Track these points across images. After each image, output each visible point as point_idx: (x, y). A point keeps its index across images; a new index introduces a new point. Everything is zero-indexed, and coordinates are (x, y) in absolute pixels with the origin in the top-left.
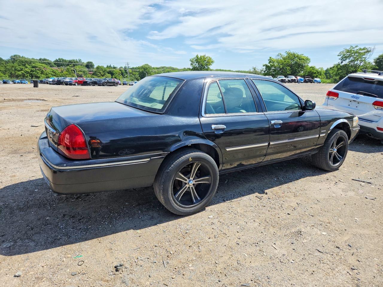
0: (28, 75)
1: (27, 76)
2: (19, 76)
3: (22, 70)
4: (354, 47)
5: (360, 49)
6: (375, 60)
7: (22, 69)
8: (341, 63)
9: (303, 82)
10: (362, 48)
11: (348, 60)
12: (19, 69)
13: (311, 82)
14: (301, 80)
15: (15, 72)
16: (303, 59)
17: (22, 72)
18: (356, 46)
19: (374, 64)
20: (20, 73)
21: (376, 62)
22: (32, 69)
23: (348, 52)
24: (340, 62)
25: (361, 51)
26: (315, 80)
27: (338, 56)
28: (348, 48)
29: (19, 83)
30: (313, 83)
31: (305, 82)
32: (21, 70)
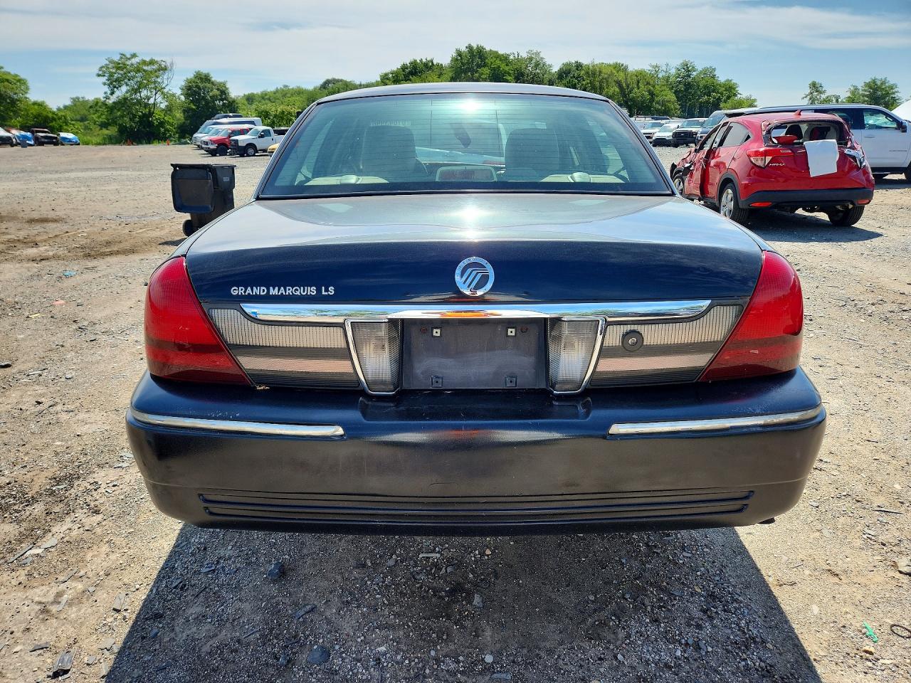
4: (129, 56)
5: (144, 62)
6: (182, 89)
8: (112, 93)
9: (32, 142)
10: (148, 59)
11: (124, 89)
13: (55, 142)
14: (25, 138)
16: (7, 80)
18: (134, 56)
19: (183, 98)
21: (187, 96)
23: (118, 68)
24: (109, 92)
25: (145, 68)
26: (64, 139)
27: (99, 75)
28: (116, 58)
30: (60, 147)
31: (39, 142)
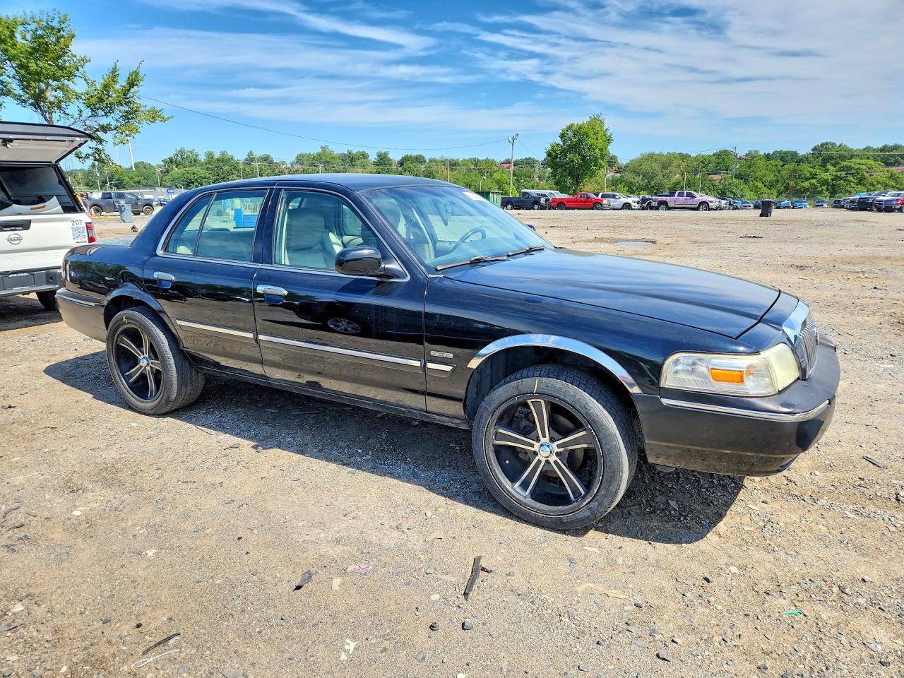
0: (825, 188)
1: (822, 190)
2: (802, 193)
3: (813, 176)
7: (816, 175)
12: (808, 175)
15: (795, 183)
17: (814, 181)
20: (806, 184)
22: (839, 173)
29: (788, 207)
32: (812, 178)
